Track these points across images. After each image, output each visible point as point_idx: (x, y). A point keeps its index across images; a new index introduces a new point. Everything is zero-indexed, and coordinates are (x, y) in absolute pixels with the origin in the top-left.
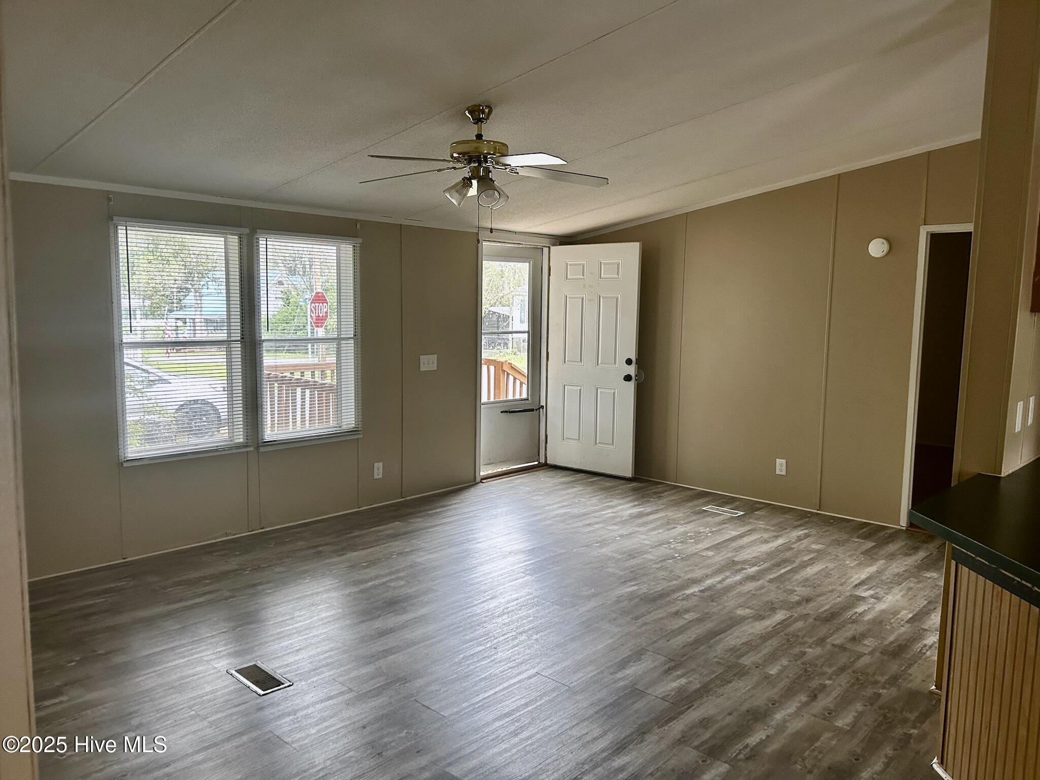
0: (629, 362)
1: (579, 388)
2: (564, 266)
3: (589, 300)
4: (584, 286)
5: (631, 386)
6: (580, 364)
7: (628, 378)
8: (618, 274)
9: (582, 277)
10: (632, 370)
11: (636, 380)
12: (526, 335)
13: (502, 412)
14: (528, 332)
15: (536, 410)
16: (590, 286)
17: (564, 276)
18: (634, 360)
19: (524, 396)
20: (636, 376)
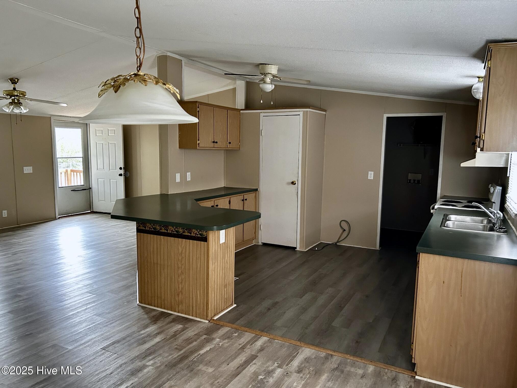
0: (121, 168)
1: (103, 180)
2: (95, 130)
3: (105, 144)
4: (103, 139)
5: (122, 178)
6: (103, 170)
7: (121, 175)
8: (115, 134)
9: (102, 135)
10: (122, 172)
11: (124, 176)
12: (82, 158)
13: (71, 191)
14: (82, 157)
15: (88, 189)
16: (105, 138)
17: (95, 135)
18: (122, 167)
19: (82, 184)
20: (124, 174)
